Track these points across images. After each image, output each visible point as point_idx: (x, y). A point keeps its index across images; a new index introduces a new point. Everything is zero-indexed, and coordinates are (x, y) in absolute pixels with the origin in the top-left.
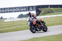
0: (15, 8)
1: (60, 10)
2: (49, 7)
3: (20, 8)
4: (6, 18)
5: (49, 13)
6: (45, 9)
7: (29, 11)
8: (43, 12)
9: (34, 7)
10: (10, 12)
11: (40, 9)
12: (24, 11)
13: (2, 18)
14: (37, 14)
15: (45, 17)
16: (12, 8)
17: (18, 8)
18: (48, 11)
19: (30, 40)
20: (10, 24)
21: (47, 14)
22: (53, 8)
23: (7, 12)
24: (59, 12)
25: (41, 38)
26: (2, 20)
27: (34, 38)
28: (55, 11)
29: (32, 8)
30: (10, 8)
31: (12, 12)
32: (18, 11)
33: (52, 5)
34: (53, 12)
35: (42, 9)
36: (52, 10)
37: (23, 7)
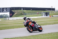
1: (32, 12)
2: (22, 9)
5: (22, 15)
6: (18, 11)
7: (3, 12)
8: (17, 14)
9: (8, 8)
11: (13, 11)
14: (10, 15)
18: (21, 13)
21: (20, 15)
22: (26, 11)
24: (31, 14)
28: (27, 14)
29: (6, 10)
33: (25, 8)
34: (25, 14)
35: (15, 11)
36: (25, 12)
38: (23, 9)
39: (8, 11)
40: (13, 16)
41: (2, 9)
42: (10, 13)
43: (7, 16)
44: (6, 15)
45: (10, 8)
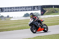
0: (21, 7)
2: (53, 7)
3: (26, 7)
4: (12, 17)
6: (50, 9)
7: (34, 10)
8: (48, 12)
9: (39, 7)
10: (16, 11)
11: (44, 9)
12: (29, 10)
13: (8, 17)
14: (41, 13)
15: (50, 17)
16: (18, 8)
17: (23, 7)
18: (53, 11)
19: (34, 38)
20: (16, 23)
21: (52, 13)
22: (57, 8)
23: (14, 11)
25: (45, 37)
26: (8, 18)
27: (39, 36)
30: (16, 8)
31: (18, 11)
32: (24, 11)
33: (56, 5)
34: (57, 12)
35: (46, 9)
36: (56, 10)
37: (29, 7)
38: (55, 7)
39: (39, 9)
40: (45, 14)
41: (33, 7)
42: (42, 11)
43: (38, 15)
44: (37, 13)
45: (41, 6)
